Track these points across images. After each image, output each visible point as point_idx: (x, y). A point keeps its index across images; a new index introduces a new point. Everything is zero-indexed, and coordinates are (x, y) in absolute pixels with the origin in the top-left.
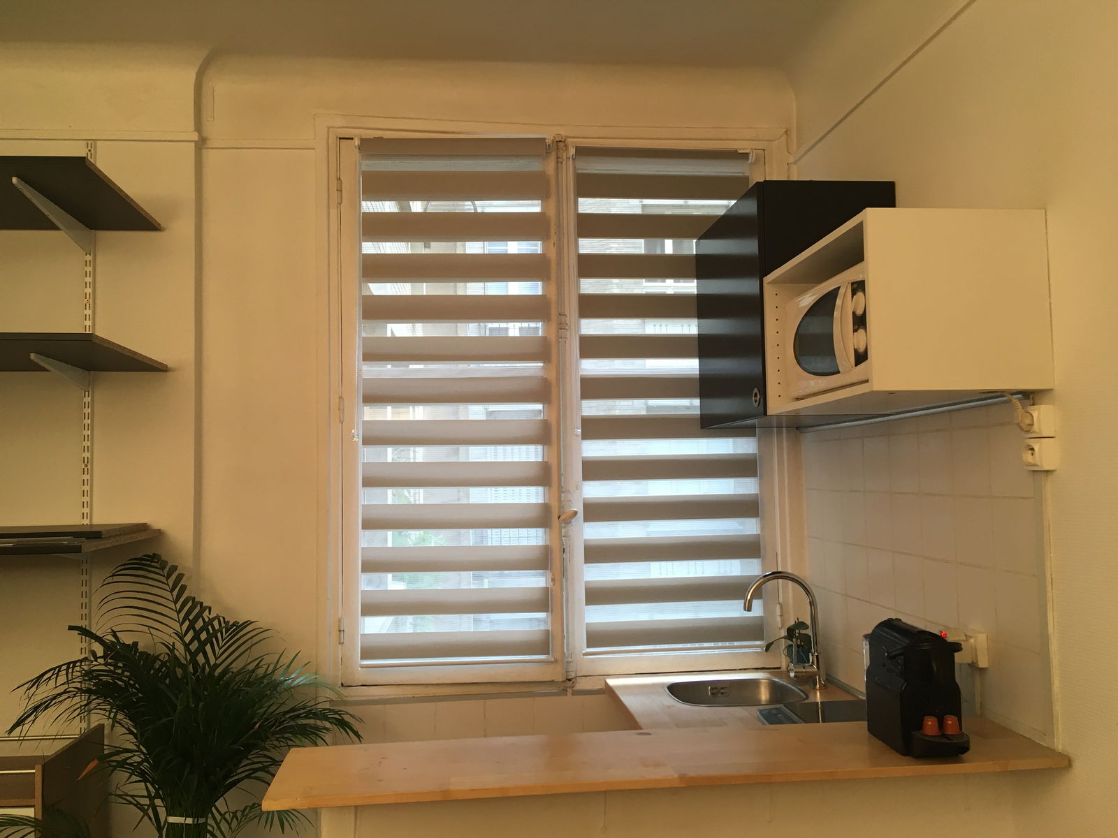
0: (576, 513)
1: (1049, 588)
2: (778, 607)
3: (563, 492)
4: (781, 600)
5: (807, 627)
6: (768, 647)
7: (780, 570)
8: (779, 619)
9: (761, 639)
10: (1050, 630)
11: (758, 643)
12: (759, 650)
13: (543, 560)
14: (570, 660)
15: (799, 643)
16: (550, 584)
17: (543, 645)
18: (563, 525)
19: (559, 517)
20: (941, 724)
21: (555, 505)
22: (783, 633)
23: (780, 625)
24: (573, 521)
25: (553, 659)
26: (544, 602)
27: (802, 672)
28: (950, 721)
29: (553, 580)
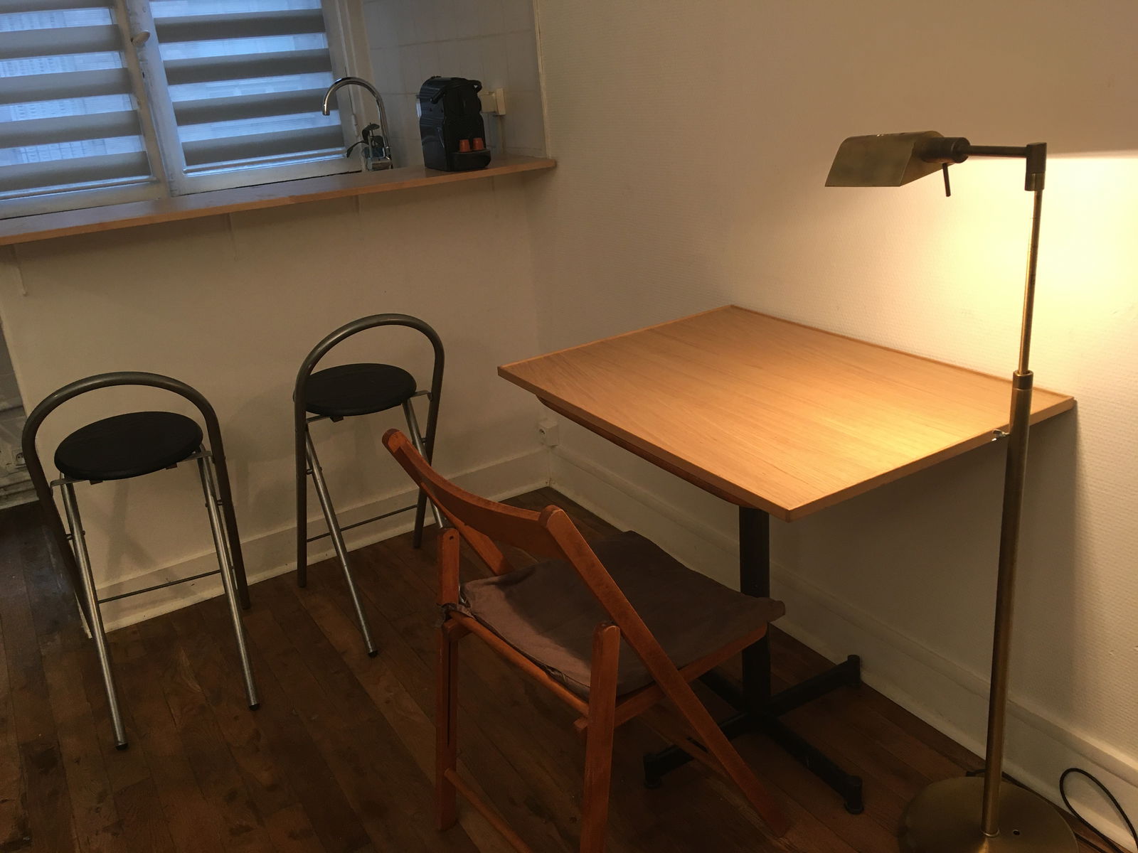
0: (148, 35)
1: (538, 37)
2: (353, 117)
3: (130, 15)
4: (355, 111)
5: (378, 127)
6: (349, 152)
7: (349, 76)
8: (355, 128)
9: (341, 145)
10: (540, 70)
11: (340, 149)
12: (340, 156)
13: (125, 83)
14: (171, 180)
15: (373, 145)
16: (137, 108)
17: (142, 165)
18: (137, 49)
19: (132, 41)
20: (472, 144)
21: (124, 27)
22: (360, 139)
23: (356, 133)
24: (147, 43)
25: (155, 179)
26: (134, 125)
27: (377, 164)
28: (478, 141)
29: (139, 104)
